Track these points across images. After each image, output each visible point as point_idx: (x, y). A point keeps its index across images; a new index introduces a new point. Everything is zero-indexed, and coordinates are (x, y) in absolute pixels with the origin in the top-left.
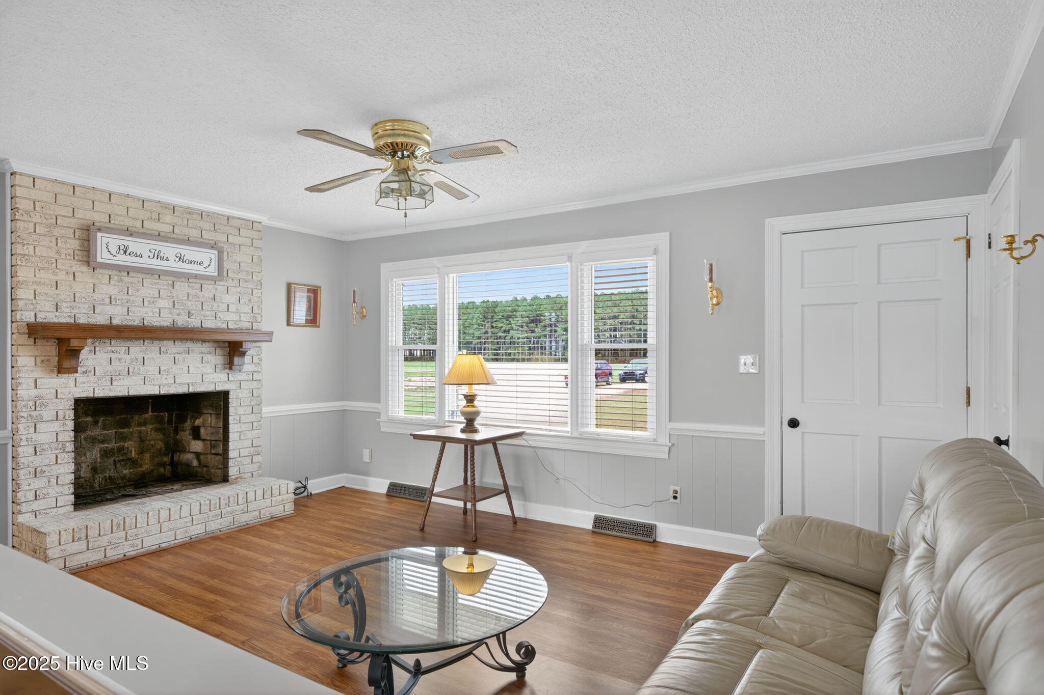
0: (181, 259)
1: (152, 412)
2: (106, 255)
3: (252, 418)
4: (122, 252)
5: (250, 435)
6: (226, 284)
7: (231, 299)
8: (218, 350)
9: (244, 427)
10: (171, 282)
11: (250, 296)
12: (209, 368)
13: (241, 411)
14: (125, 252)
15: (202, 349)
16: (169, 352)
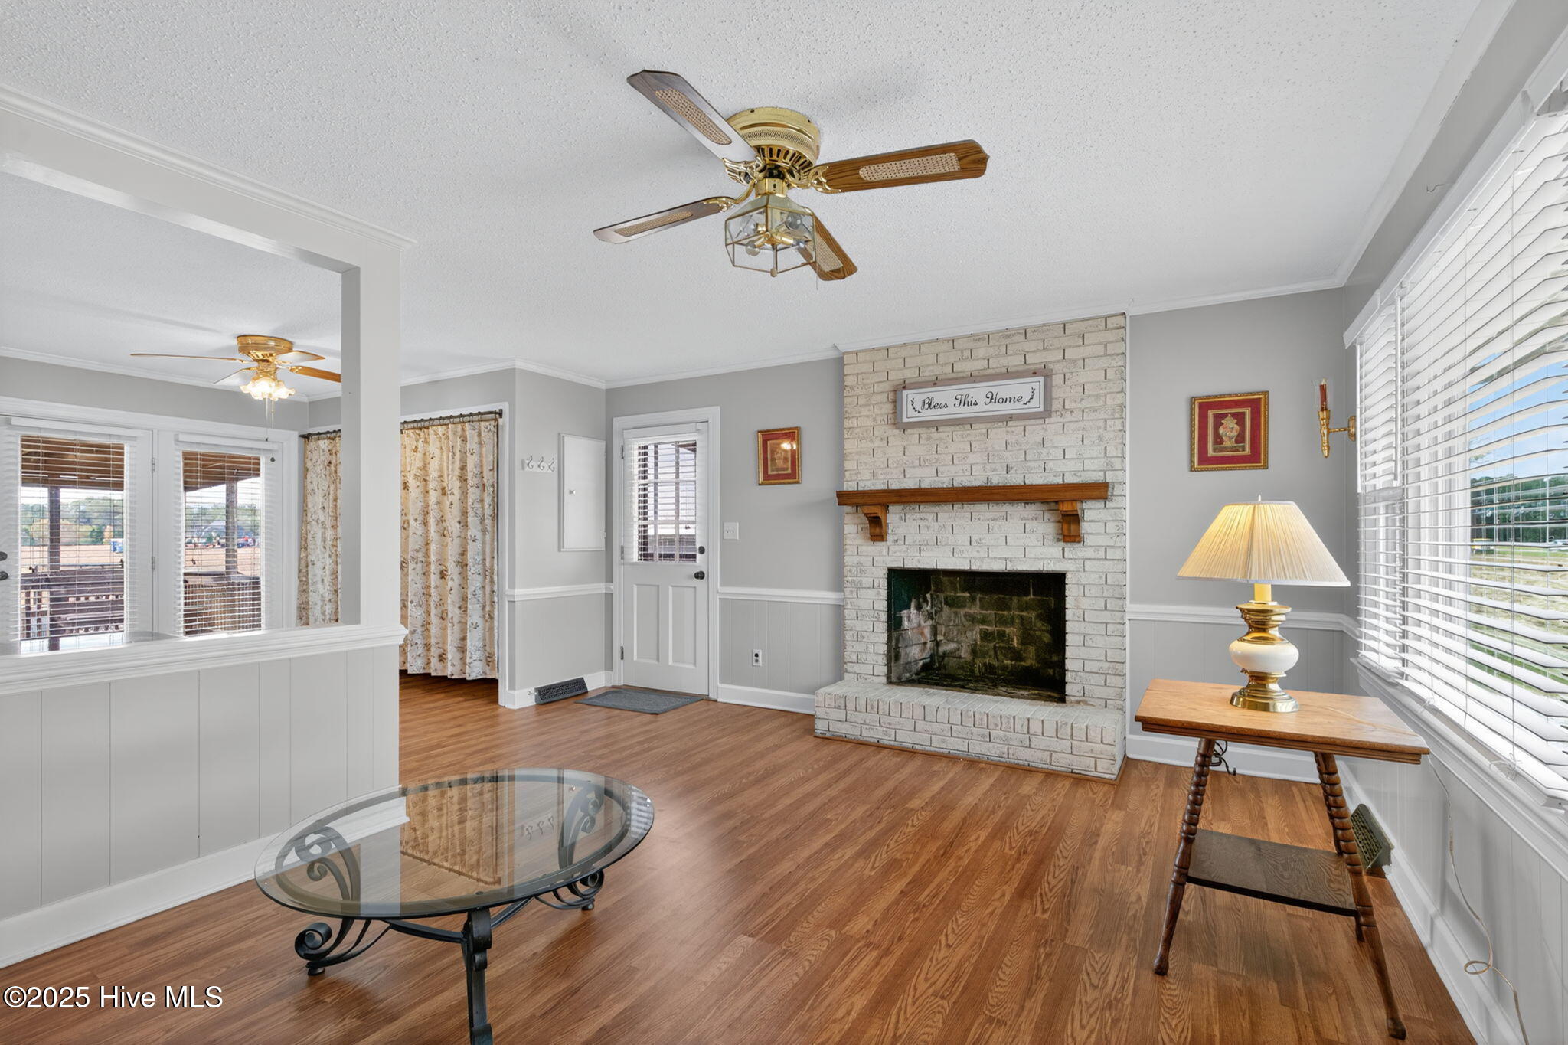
0: (992, 399)
1: (1034, 594)
2: (911, 413)
3: (1106, 617)
4: (926, 406)
5: (1101, 641)
6: (1061, 420)
7: (1070, 440)
8: (1047, 515)
9: (1090, 629)
10: (985, 431)
11: (1102, 431)
12: (1033, 540)
13: (1085, 603)
14: (930, 405)
15: (1025, 514)
16: (982, 518)
